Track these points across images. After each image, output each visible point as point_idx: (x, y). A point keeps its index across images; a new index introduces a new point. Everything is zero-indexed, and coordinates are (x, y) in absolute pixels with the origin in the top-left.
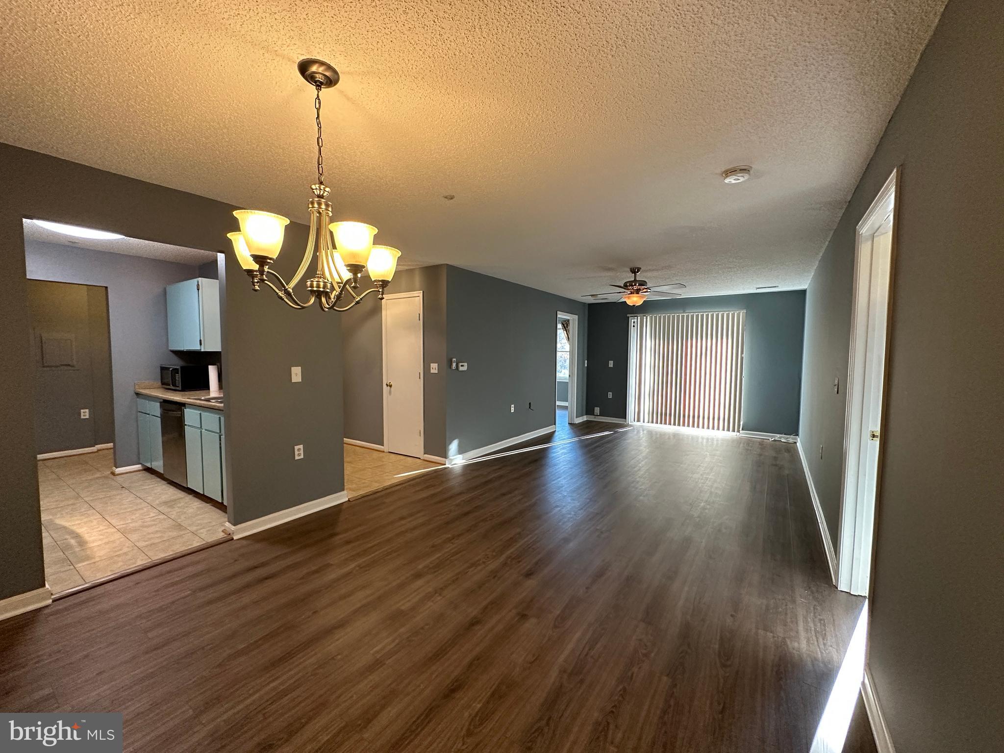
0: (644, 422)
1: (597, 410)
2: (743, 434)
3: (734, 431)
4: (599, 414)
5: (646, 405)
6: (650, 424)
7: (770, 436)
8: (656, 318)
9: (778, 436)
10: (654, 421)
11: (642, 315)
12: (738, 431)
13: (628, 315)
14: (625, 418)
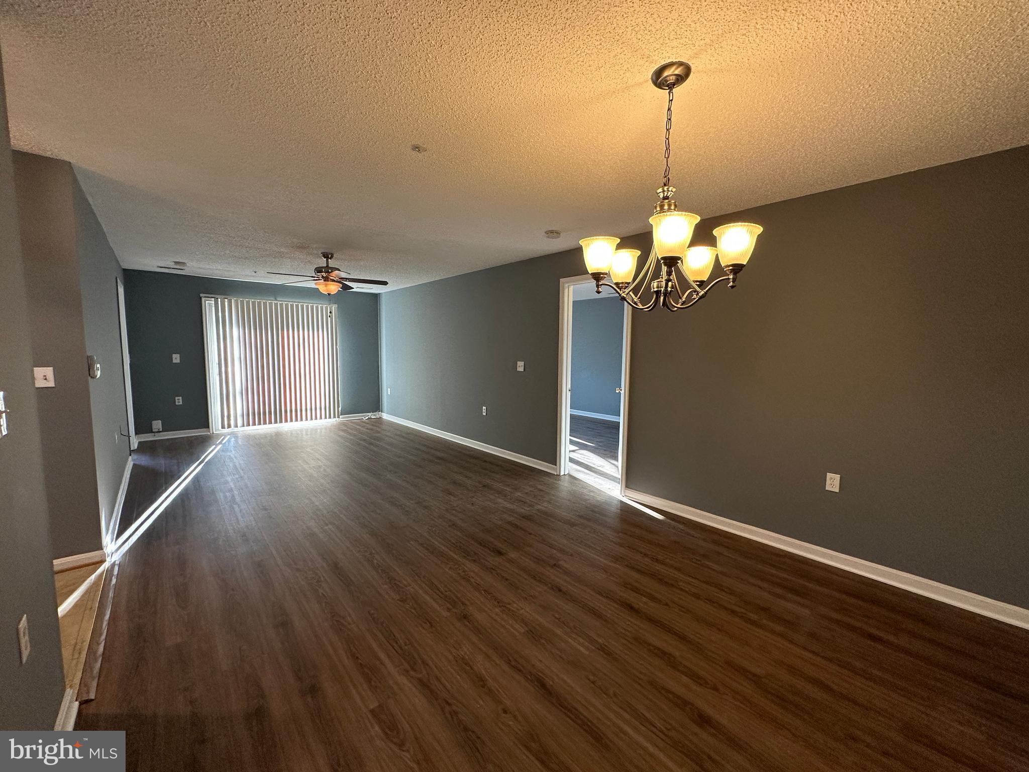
0: (236, 426)
1: (157, 425)
2: (342, 419)
3: (334, 417)
4: (161, 430)
5: (238, 406)
6: (246, 428)
7: (363, 416)
8: (242, 302)
9: (370, 414)
10: (251, 423)
11: (223, 297)
12: (339, 417)
13: (201, 295)
14: (208, 427)
